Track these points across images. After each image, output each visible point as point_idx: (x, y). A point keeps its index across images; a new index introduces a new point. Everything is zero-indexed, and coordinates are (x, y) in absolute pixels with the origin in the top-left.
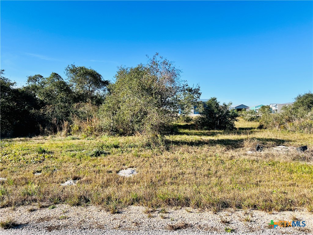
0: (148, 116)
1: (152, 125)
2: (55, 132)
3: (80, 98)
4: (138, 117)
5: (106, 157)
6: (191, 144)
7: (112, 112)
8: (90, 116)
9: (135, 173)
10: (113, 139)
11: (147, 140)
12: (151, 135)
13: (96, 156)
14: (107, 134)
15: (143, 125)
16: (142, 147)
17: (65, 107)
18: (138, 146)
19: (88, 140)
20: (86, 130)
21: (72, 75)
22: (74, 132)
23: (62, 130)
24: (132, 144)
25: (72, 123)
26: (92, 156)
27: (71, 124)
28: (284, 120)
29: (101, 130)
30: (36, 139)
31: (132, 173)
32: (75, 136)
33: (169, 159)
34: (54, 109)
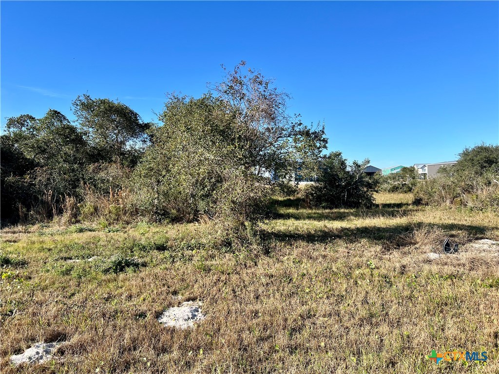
0: (226, 185)
1: (233, 202)
2: (50, 216)
3: (100, 156)
4: (206, 186)
5: (136, 275)
6: (310, 238)
7: (156, 179)
8: (118, 186)
9: (199, 315)
10: (158, 230)
11: (225, 234)
12: (230, 223)
13: (115, 271)
14: (146, 219)
15: (215, 202)
16: (213, 248)
17: (73, 170)
18: (207, 246)
19: (109, 232)
20: (107, 212)
21: (84, 113)
22: (86, 217)
23: (62, 213)
24: (193, 241)
25: (82, 200)
26: (106, 271)
27: (80, 203)
28: (459, 190)
29: (136, 212)
30: (7, 233)
31: (194, 316)
32: (86, 224)
33: (272, 276)
34: (51, 174)
